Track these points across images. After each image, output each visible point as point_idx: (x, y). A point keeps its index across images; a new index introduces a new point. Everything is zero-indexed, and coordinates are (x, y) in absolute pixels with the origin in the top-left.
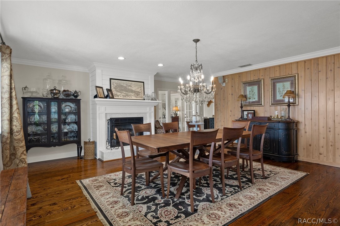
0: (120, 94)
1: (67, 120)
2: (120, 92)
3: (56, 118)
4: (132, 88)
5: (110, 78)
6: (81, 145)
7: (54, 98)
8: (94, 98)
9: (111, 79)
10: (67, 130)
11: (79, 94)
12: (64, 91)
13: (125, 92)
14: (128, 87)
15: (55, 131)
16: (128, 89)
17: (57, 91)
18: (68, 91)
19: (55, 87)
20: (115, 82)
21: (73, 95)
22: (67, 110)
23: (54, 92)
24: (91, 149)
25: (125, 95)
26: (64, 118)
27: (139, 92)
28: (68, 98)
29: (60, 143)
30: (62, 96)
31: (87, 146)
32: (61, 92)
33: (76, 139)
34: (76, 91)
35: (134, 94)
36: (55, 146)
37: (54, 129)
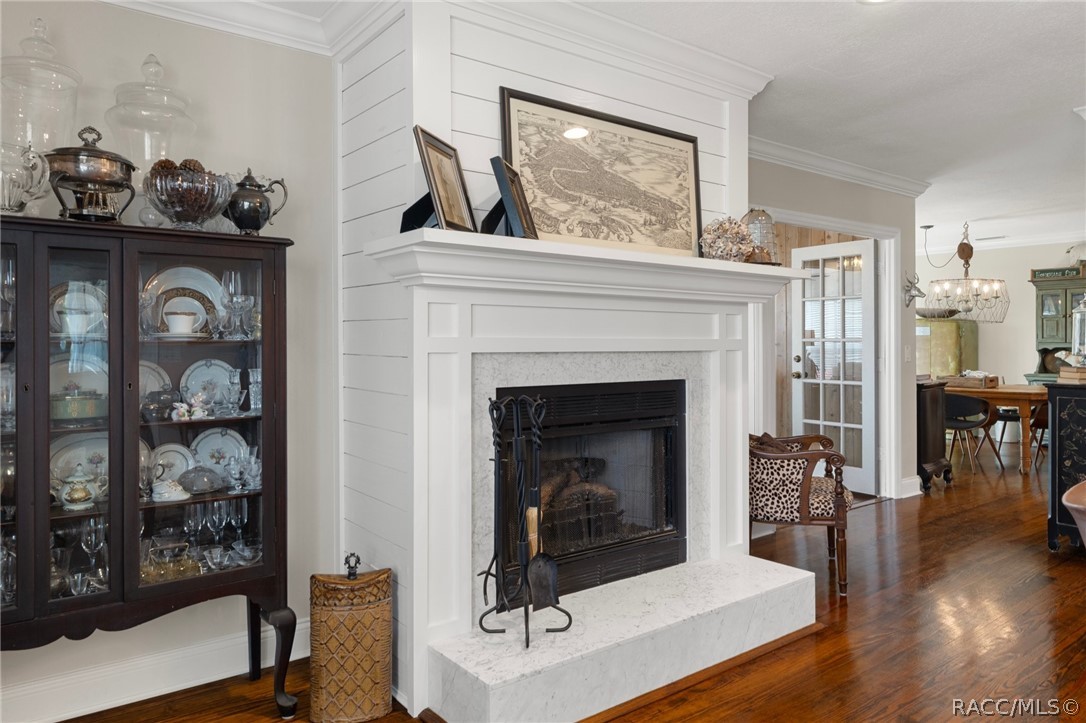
0: (565, 207)
1: (183, 408)
2: (568, 198)
3: (93, 395)
4: (634, 176)
5: (502, 90)
6: (285, 606)
7: (80, 217)
8: (403, 230)
9: (507, 95)
10: (184, 482)
11: (275, 199)
12: (164, 168)
13: (592, 201)
14: (611, 165)
15: (86, 500)
16: (614, 178)
17: (105, 167)
18: (191, 168)
19: (91, 130)
20: (532, 119)
21: (231, 210)
22: (182, 327)
23: (83, 168)
24: (367, 642)
25: (595, 219)
26: (156, 388)
27: (674, 207)
28: (191, 226)
29: (123, 600)
30: (142, 212)
31: (340, 613)
32: (138, 180)
33: (247, 553)
34: (249, 178)
35: (645, 215)
36: (80, 632)
37: (78, 479)
